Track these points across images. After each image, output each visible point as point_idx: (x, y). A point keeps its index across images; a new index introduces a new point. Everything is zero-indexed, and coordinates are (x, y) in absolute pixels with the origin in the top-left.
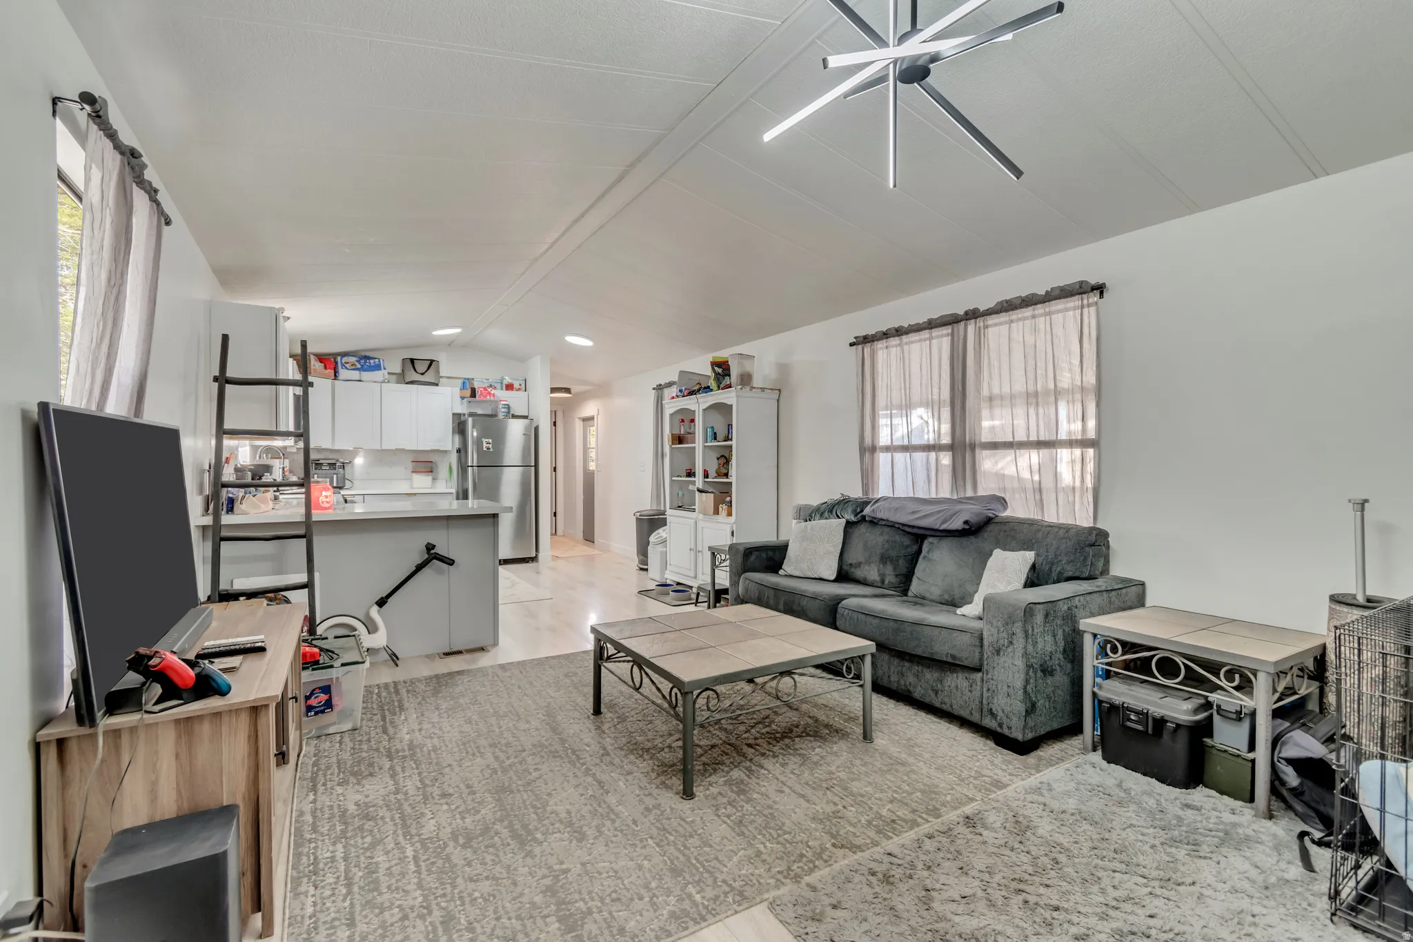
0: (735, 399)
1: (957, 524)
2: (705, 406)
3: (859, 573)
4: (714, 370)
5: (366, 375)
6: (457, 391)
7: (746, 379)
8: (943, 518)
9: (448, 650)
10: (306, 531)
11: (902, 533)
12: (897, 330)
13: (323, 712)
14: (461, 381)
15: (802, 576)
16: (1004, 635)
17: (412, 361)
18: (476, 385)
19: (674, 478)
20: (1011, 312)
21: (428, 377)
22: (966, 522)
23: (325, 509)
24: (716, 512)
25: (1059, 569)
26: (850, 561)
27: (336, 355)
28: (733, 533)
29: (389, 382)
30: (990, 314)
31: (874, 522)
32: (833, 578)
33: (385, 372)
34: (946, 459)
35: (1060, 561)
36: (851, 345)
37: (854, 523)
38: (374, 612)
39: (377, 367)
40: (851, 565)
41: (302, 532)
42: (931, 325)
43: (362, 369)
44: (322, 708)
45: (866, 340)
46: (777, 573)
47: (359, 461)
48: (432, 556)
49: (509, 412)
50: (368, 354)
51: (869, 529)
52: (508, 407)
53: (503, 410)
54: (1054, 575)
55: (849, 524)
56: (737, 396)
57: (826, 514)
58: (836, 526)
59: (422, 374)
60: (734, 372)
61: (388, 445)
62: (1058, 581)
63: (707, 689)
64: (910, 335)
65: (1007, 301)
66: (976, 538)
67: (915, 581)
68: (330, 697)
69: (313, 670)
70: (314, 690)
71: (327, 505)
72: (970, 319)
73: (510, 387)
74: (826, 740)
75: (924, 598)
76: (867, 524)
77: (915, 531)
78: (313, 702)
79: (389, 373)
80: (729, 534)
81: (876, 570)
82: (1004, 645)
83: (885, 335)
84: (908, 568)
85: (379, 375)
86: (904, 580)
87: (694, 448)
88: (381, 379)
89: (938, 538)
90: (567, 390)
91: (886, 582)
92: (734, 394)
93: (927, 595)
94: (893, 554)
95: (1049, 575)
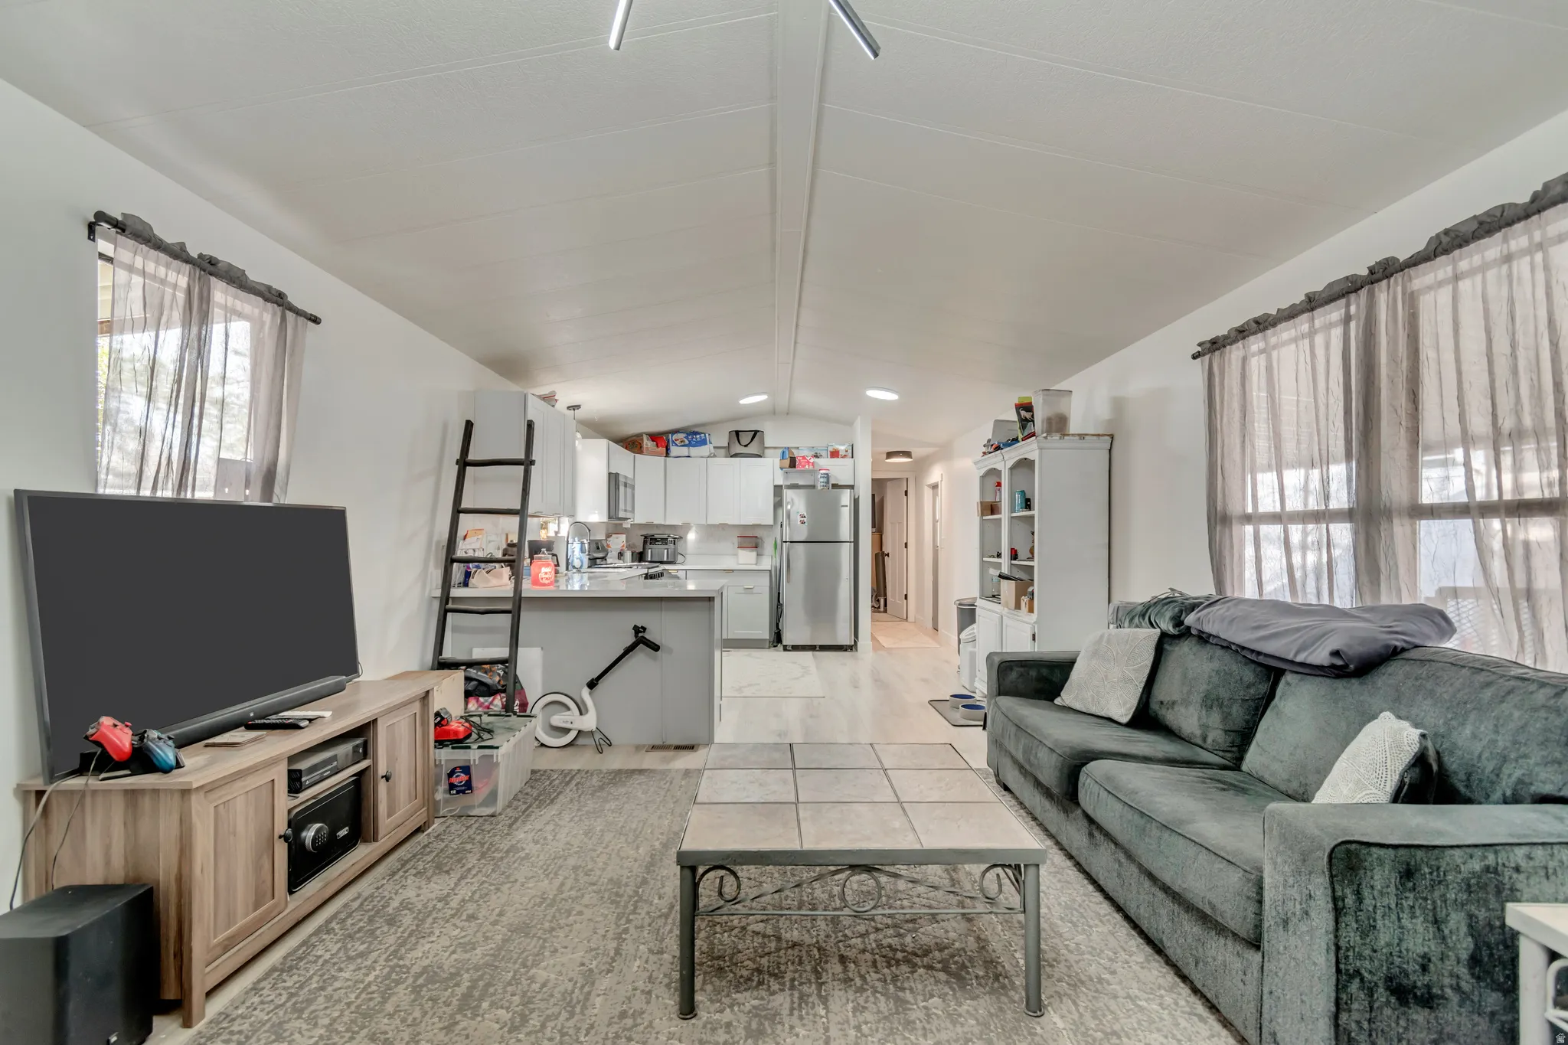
0: (1037, 452)
1: (1320, 656)
2: (1010, 464)
3: (1171, 717)
4: (1019, 414)
5: (694, 451)
6: (777, 461)
7: (1058, 425)
8: (1301, 641)
9: (659, 742)
10: (515, 607)
11: (1243, 660)
12: (1257, 322)
13: (463, 792)
14: (780, 451)
15: (1084, 710)
16: (1294, 892)
17: (737, 433)
18: (796, 453)
19: (985, 559)
20: (1457, 252)
21: (753, 449)
22: (1336, 654)
23: (544, 585)
24: (1018, 606)
25: (1518, 773)
26: (1161, 697)
27: (667, 433)
28: (1034, 636)
29: (715, 456)
30: (1415, 264)
31: (1204, 639)
32: (1125, 720)
33: (711, 446)
34: (1343, 534)
35: (1525, 756)
36: (1194, 357)
37: (1173, 637)
38: (585, 693)
39: (703, 442)
40: (1162, 703)
41: (509, 607)
42: (1313, 303)
43: (690, 445)
44: (463, 788)
45: (1215, 346)
46: (1052, 700)
47: (691, 536)
48: (641, 640)
49: (828, 482)
50: (696, 430)
51: (1195, 649)
52: (827, 476)
53: (822, 480)
54: (1506, 786)
55: (1164, 636)
56: (1040, 449)
57: (1136, 620)
58: (1146, 637)
59: (746, 446)
60: (1040, 415)
61: (716, 519)
62: (1515, 799)
63: (722, 867)
64: (1280, 327)
65: (1446, 232)
66: (1361, 684)
67: (1253, 748)
68: (470, 778)
69: (453, 748)
70: (455, 768)
71: (547, 582)
72: (1378, 280)
73: (835, 454)
74: (963, 987)
75: (1261, 780)
76: (1194, 641)
77: (1261, 659)
78: (455, 780)
79: (714, 447)
80: (1030, 637)
81: (1195, 718)
82: (1294, 914)
83: (1242, 333)
84: (1247, 722)
85: (705, 450)
86: (1238, 741)
87: (1000, 519)
88: (708, 454)
89: (1299, 676)
90: (907, 454)
91: (1209, 740)
92: (1035, 446)
93: (1267, 777)
94: (1223, 693)
95: (1492, 783)
